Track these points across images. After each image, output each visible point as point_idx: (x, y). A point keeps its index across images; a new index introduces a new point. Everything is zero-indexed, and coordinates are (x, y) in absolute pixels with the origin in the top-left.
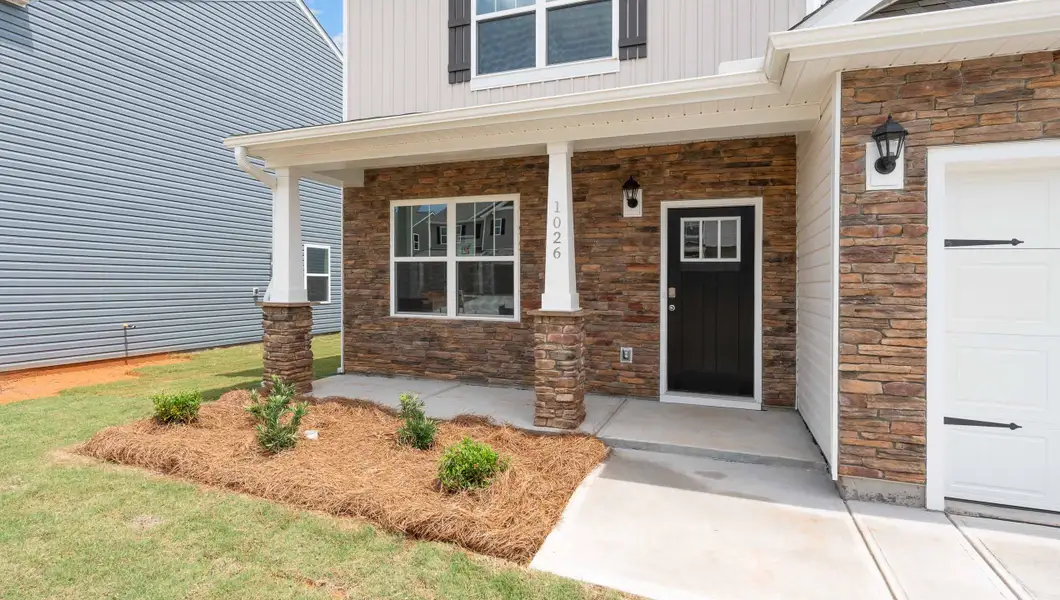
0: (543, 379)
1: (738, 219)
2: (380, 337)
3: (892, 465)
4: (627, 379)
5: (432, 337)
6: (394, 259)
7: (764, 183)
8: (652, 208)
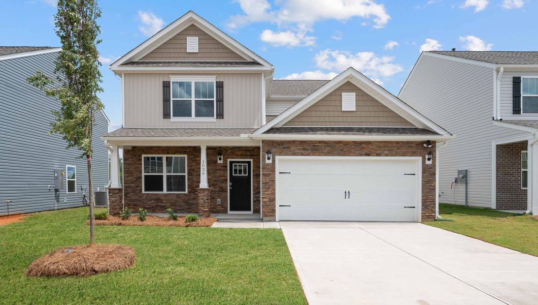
0: (200, 205)
1: (247, 164)
2: (138, 200)
3: (270, 214)
4: (219, 208)
5: (158, 199)
6: (143, 174)
7: (253, 155)
8: (225, 161)
